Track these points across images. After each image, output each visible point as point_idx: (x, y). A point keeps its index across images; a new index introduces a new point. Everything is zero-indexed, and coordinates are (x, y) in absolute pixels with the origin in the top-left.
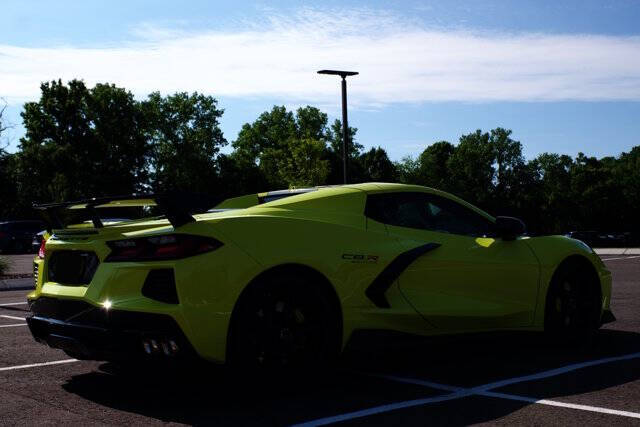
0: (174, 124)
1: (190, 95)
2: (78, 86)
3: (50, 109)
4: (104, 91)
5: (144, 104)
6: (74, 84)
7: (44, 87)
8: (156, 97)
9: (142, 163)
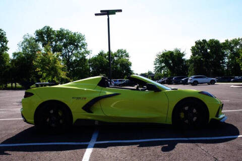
0: (233, 47)
1: (237, 39)
2: (204, 41)
3: (198, 48)
4: (212, 41)
5: (223, 43)
6: (203, 40)
7: (196, 42)
8: (227, 41)
9: (224, 59)
